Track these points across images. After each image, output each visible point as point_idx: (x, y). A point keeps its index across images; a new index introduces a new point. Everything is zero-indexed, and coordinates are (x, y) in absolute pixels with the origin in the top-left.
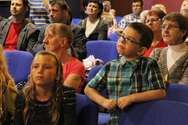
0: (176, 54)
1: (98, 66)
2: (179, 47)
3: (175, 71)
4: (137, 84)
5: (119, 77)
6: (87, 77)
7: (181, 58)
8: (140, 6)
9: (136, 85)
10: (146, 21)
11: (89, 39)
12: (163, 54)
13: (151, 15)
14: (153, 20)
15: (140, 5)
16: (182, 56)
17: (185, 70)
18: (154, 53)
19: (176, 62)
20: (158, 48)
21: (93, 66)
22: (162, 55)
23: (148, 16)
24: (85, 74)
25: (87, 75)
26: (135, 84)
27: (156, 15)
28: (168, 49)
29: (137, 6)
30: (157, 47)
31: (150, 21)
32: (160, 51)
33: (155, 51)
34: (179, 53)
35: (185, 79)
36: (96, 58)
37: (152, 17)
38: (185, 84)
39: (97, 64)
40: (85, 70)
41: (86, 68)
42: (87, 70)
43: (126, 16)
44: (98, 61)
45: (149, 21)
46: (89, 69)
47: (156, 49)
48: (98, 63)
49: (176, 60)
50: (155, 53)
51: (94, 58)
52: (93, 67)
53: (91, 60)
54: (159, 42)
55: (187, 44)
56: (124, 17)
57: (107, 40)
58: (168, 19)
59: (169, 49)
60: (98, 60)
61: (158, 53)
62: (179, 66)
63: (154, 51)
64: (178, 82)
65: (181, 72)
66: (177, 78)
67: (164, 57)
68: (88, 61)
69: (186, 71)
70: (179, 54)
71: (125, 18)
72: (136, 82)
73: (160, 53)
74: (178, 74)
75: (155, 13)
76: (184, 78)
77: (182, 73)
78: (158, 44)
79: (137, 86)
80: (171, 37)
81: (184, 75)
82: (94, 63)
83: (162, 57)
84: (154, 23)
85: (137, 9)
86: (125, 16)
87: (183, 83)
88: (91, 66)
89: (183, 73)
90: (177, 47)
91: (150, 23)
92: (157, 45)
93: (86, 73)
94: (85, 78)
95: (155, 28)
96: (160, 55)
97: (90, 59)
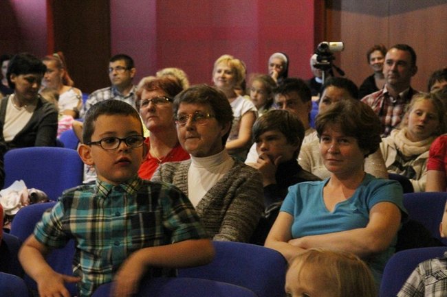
0: (208, 175)
1: (35, 204)
2: (213, 161)
3: (206, 213)
4: (145, 233)
5: (98, 221)
6: (7, 231)
7: (219, 184)
8: (123, 68)
9: (143, 235)
10: (142, 102)
11: (14, 145)
12: (181, 175)
13: (152, 90)
14: (155, 101)
15: (125, 67)
16: (221, 180)
17: (227, 209)
18: (161, 173)
19: (209, 192)
20: (168, 163)
21: (23, 204)
22: (178, 179)
23: (145, 91)
24: (4, 225)
25: (9, 227)
26: (139, 233)
27: (162, 88)
28: (189, 165)
29: (118, 68)
30: (168, 161)
31: (150, 102)
32: (174, 168)
33: (163, 168)
34: (213, 174)
35: (227, 229)
36: (29, 187)
37: (154, 94)
38: (226, 240)
39: (31, 201)
40: (4, 215)
41: (7, 211)
42: (8, 214)
43: (98, 91)
44: (33, 194)
45: (146, 103)
46: (14, 212)
47: (163, 166)
48: (34, 198)
49: (209, 188)
50: (163, 175)
51: (25, 187)
52: (22, 207)
53: (17, 192)
54: (171, 150)
55: (229, 154)
56: (93, 94)
57: (56, 146)
58: (189, 100)
59: (192, 165)
60: (34, 190)
61: (168, 173)
62: (215, 202)
63: (161, 169)
64: (212, 238)
65: (219, 215)
66: (212, 228)
67: (182, 183)
68: (10, 193)
69: (228, 211)
70: (213, 176)
71: (96, 95)
72: (142, 230)
73: (172, 174)
74: (212, 220)
75: (160, 86)
76: (225, 228)
77: (221, 216)
78: (169, 154)
79: (145, 237)
80: (202, 139)
81: (226, 221)
82: (26, 199)
83: (177, 182)
84: (160, 106)
85: (118, 76)
86: (95, 92)
87: (222, 239)
88: (18, 206)
89: (223, 218)
90: (210, 160)
91: (149, 106)
92: (167, 156)
93: (5, 220)
94: (4, 233)
95: (161, 118)
96: (174, 178)
97: (16, 190)
